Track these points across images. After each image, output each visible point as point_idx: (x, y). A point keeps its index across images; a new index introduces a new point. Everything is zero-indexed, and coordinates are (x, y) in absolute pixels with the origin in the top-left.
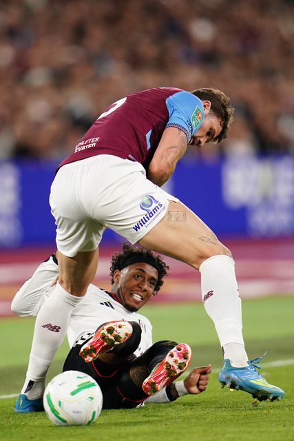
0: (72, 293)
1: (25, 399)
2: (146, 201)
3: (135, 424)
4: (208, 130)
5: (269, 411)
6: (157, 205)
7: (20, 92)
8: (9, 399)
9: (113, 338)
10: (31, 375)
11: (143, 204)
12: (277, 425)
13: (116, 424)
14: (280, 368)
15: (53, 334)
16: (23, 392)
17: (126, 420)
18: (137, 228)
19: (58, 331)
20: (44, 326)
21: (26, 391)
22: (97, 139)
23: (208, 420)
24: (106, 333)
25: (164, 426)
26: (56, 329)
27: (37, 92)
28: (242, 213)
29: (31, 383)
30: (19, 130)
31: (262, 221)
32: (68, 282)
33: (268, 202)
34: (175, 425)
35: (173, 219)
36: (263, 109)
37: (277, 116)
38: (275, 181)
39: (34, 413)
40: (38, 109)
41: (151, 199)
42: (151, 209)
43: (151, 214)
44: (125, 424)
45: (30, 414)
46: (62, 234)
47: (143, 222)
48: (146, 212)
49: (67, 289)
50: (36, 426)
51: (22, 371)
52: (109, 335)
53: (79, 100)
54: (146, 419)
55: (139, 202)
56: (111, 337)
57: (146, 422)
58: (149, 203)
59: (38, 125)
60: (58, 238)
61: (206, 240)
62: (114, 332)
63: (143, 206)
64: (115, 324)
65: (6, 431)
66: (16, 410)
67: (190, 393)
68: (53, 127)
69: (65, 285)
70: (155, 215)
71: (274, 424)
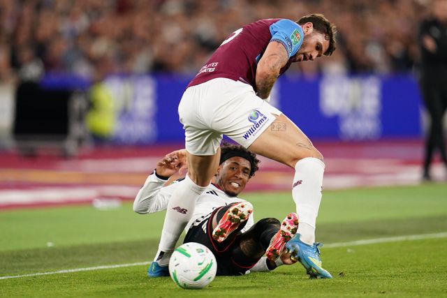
0: (197, 184)
1: (157, 265)
2: (253, 114)
3: (245, 288)
4: (315, 45)
5: (352, 281)
6: (262, 117)
7: (158, 19)
8: (144, 266)
9: (238, 217)
10: (162, 247)
11: (251, 117)
12: (359, 292)
13: (229, 288)
14: (363, 246)
15: (181, 215)
16: (155, 260)
17: (238, 285)
18: (246, 137)
19: (185, 213)
20: (174, 209)
21: (158, 260)
22: (217, 64)
23: (303, 287)
24: (232, 214)
25: (268, 291)
26: (183, 211)
27: (173, 19)
28: (335, 120)
29: (162, 253)
30: (157, 50)
31: (351, 127)
32: (194, 175)
33: (356, 112)
34: (277, 290)
35: (275, 129)
36: (354, 38)
37: (365, 43)
38: (363, 95)
39: (163, 278)
40: (172, 33)
41: (258, 113)
42: (257, 121)
43: (257, 125)
44: (237, 288)
45: (160, 278)
46: (190, 137)
47: (251, 131)
48: (253, 124)
49: (193, 180)
50: (165, 288)
51: (155, 243)
52: (235, 215)
53: (205, 27)
54: (254, 284)
55: (248, 115)
56: (236, 217)
57: (253, 287)
58: (256, 116)
59: (172, 46)
60: (187, 139)
61: (302, 145)
62: (239, 212)
63: (251, 119)
64: (239, 205)
65: (140, 291)
66: (149, 274)
67: (285, 263)
68: (184, 47)
69: (192, 176)
70: (261, 126)
71: (356, 291)
